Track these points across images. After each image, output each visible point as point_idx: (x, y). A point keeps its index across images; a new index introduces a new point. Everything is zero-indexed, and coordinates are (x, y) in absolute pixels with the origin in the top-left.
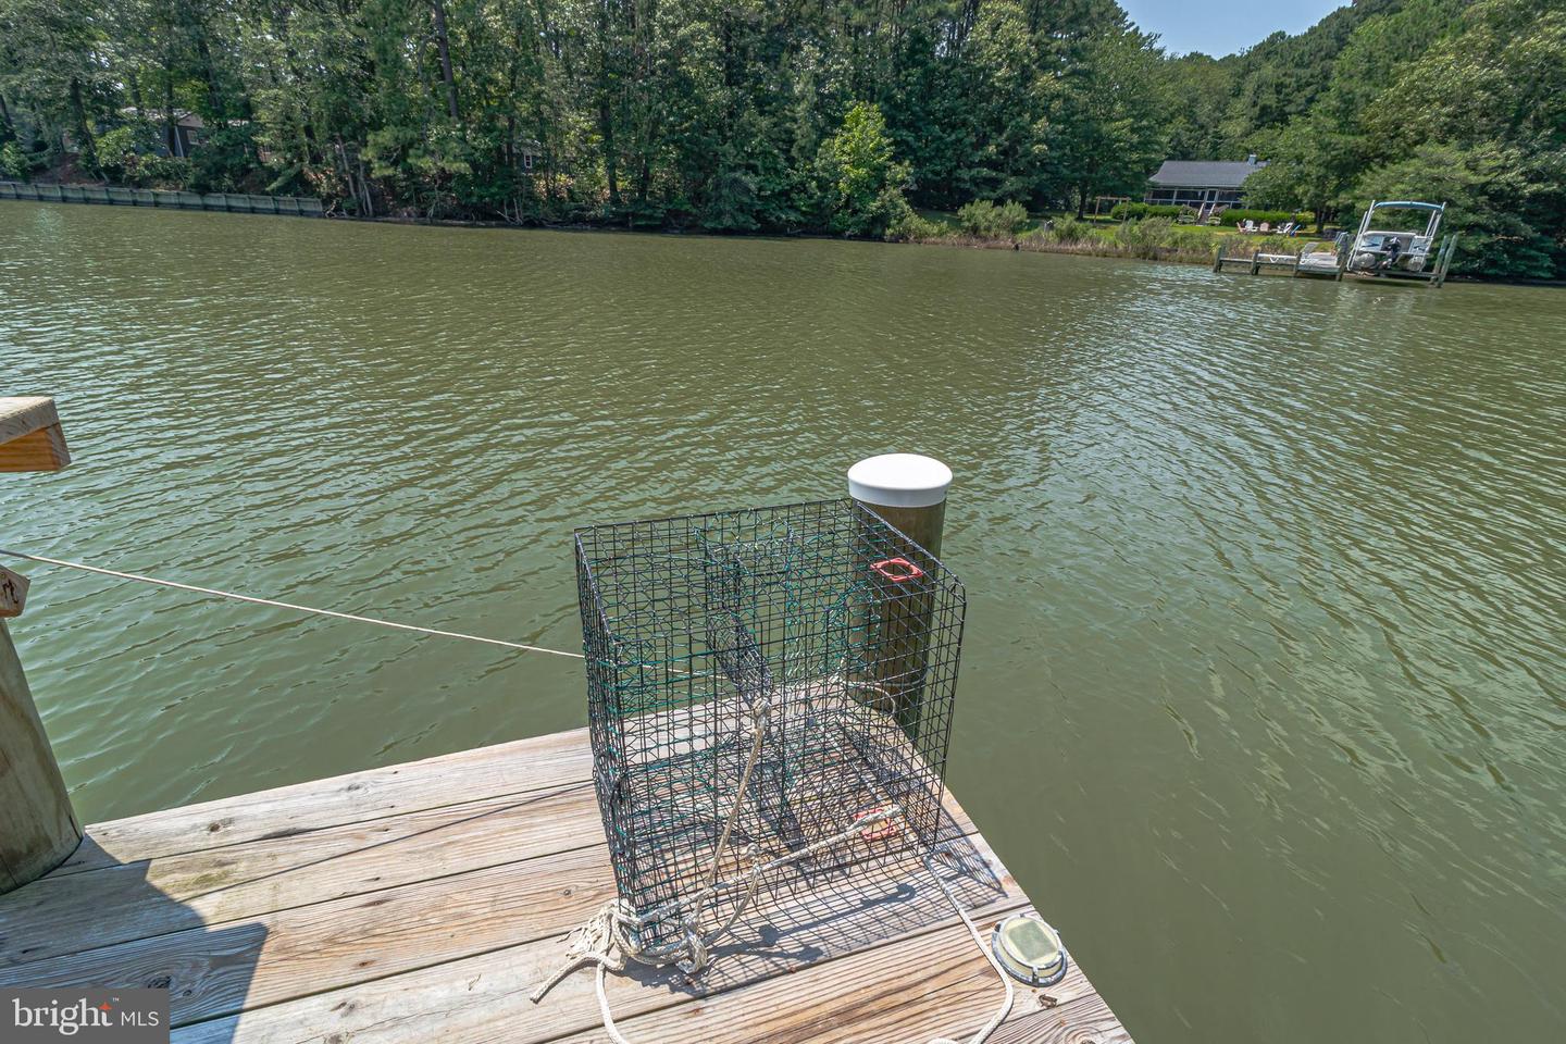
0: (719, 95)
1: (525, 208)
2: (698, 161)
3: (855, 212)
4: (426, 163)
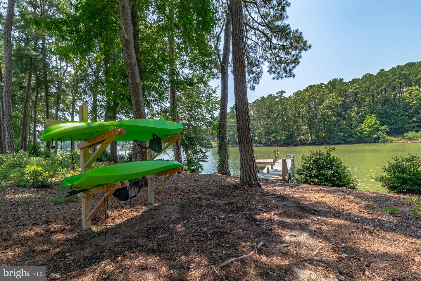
1: (295, 143)
3: (371, 137)
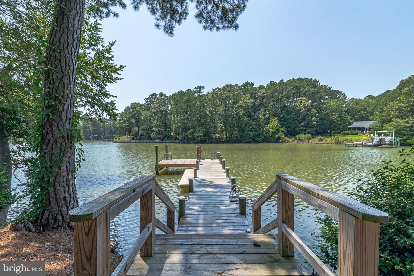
0: (246, 119)
2: (242, 130)
3: (273, 137)
4: (196, 135)
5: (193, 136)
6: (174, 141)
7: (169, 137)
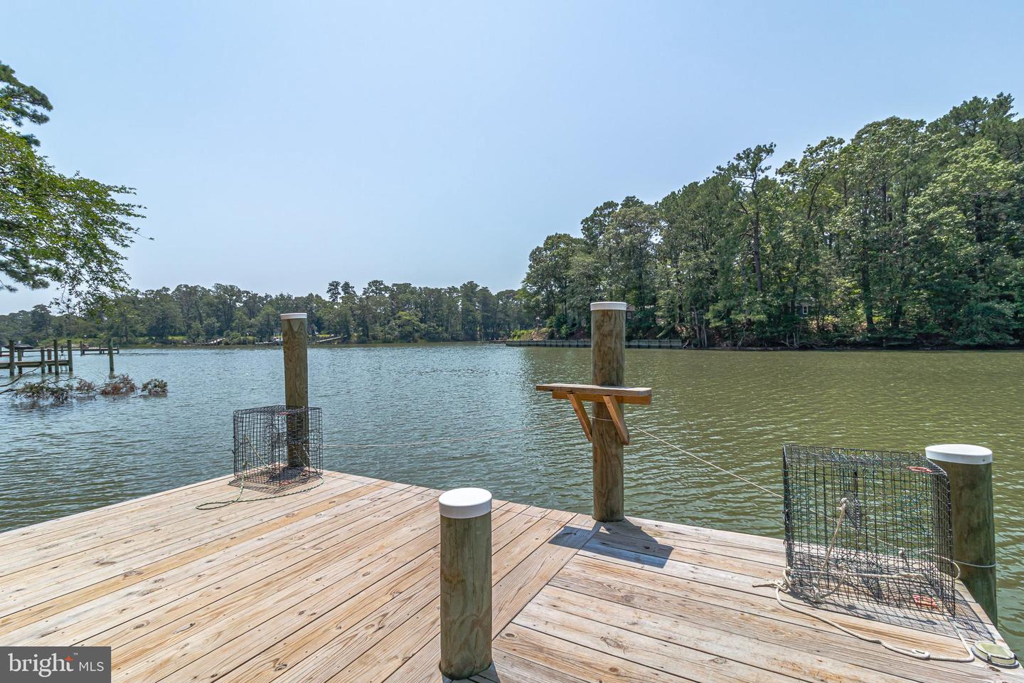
1: (801, 338)
5: (730, 323)
6: (666, 342)
7: (649, 328)
